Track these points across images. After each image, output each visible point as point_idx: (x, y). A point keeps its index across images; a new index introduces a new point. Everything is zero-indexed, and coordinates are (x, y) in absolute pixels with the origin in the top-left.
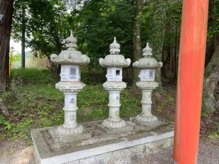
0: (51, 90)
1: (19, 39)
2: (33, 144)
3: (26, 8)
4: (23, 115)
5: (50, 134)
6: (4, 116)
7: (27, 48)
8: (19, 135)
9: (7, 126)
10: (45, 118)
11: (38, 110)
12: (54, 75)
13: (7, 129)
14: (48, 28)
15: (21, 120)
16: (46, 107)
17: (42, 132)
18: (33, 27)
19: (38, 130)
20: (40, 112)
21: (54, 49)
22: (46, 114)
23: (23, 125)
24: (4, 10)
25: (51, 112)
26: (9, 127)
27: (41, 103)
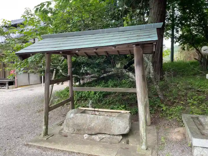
0: (200, 81)
1: (169, 37)
2: (185, 126)
3: (176, 7)
4: (175, 101)
5: (200, 121)
6: (160, 100)
7: (175, 43)
8: (172, 116)
9: (162, 107)
10: (195, 107)
11: (188, 98)
12: (202, 67)
13: (163, 110)
14: (197, 20)
15: (173, 104)
16: (196, 97)
17: (192, 118)
18: (181, 23)
19: (188, 116)
20: (190, 101)
21: (203, 40)
22: (195, 103)
23: (175, 109)
24: (159, 16)
25: (200, 102)
26: (164, 108)
27: (190, 93)
